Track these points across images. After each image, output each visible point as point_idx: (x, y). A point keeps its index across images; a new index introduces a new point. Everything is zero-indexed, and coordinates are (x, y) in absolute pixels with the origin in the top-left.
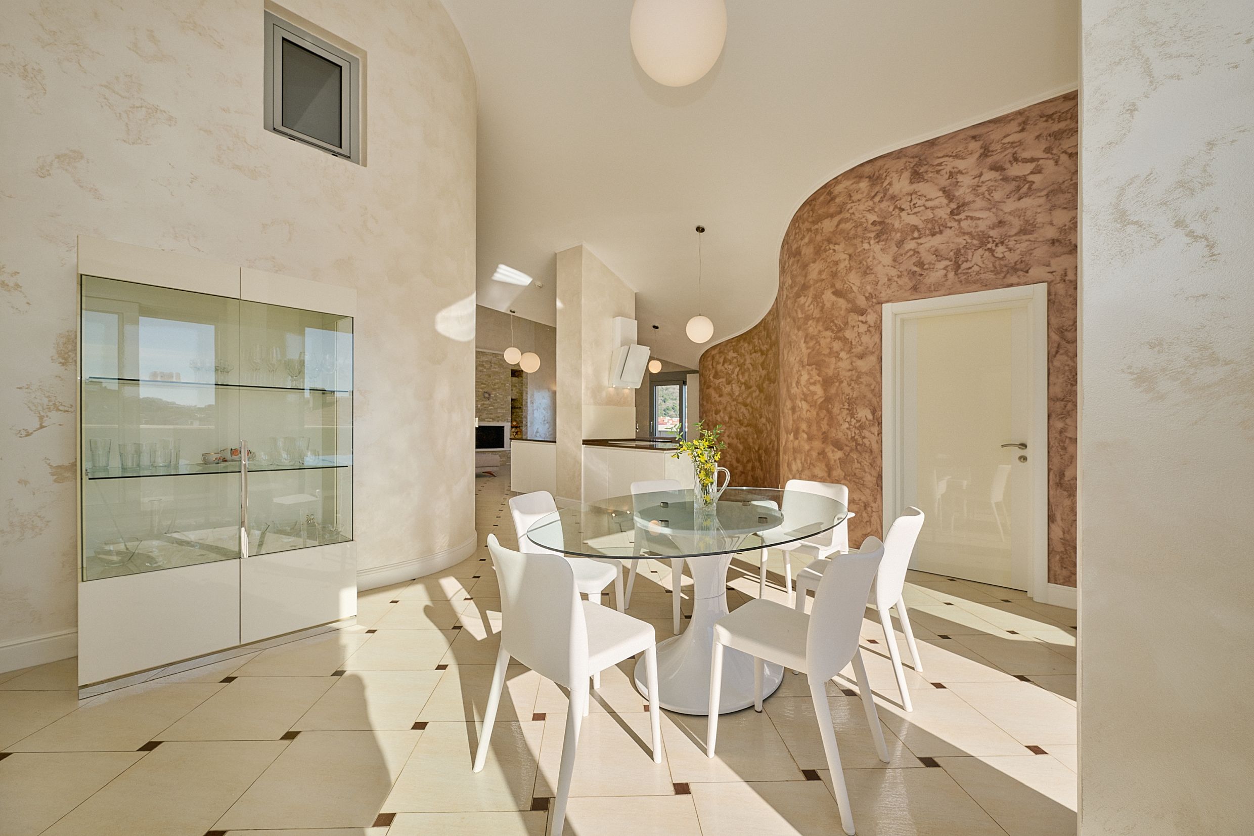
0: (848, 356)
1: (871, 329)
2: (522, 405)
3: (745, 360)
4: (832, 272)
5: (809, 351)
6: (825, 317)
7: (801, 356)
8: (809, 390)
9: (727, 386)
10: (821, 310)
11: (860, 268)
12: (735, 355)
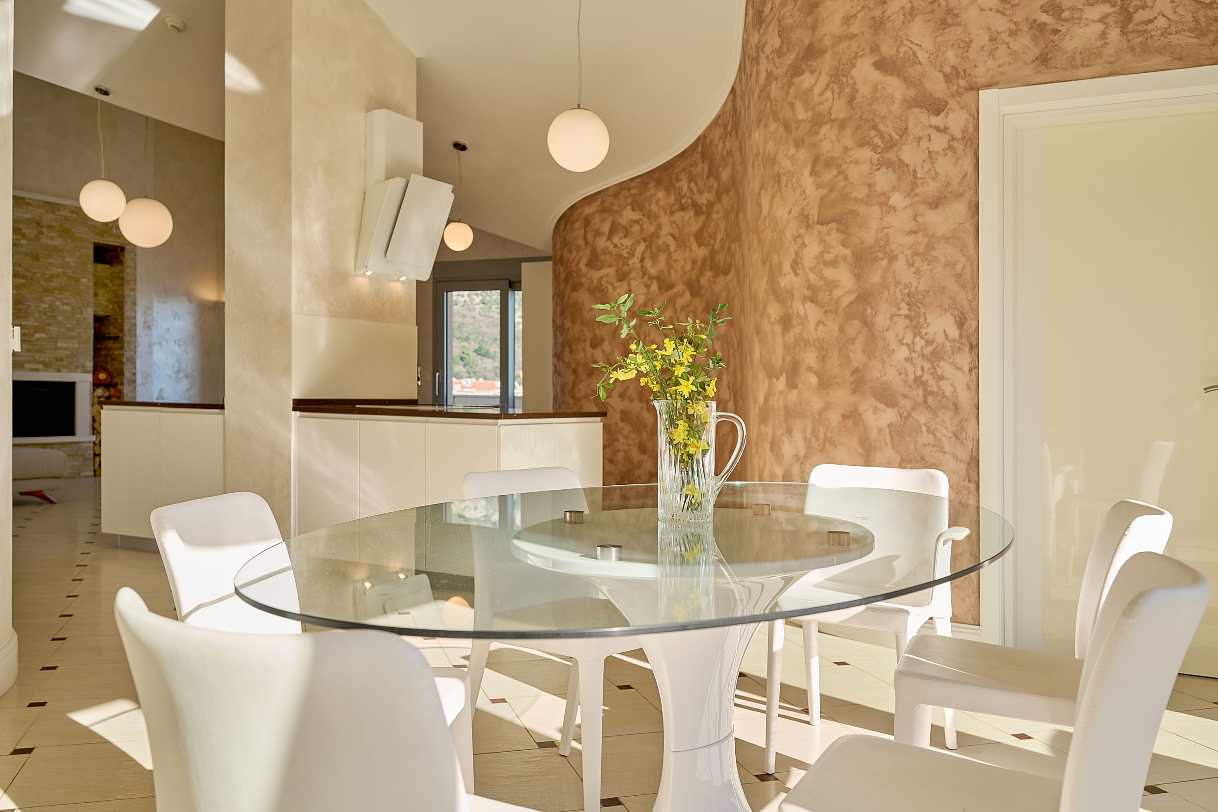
0: (908, 201)
1: (955, 144)
2: (122, 330)
3: (659, 227)
4: (873, 18)
5: (822, 192)
6: (858, 116)
7: (804, 203)
8: (822, 278)
9: (618, 284)
10: (851, 102)
11: (932, 12)
12: (636, 216)
